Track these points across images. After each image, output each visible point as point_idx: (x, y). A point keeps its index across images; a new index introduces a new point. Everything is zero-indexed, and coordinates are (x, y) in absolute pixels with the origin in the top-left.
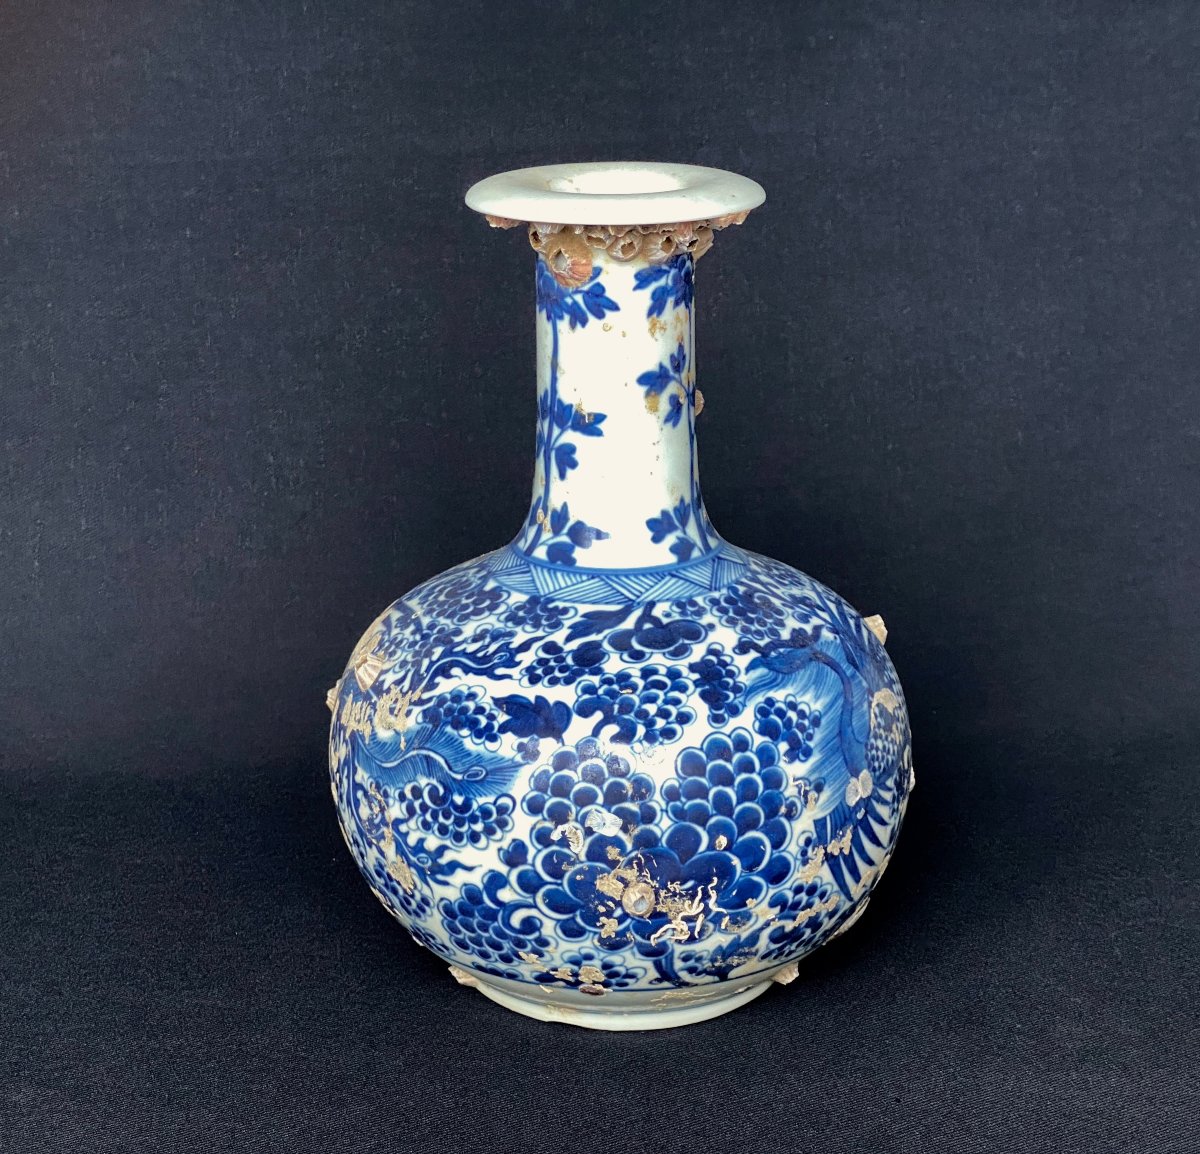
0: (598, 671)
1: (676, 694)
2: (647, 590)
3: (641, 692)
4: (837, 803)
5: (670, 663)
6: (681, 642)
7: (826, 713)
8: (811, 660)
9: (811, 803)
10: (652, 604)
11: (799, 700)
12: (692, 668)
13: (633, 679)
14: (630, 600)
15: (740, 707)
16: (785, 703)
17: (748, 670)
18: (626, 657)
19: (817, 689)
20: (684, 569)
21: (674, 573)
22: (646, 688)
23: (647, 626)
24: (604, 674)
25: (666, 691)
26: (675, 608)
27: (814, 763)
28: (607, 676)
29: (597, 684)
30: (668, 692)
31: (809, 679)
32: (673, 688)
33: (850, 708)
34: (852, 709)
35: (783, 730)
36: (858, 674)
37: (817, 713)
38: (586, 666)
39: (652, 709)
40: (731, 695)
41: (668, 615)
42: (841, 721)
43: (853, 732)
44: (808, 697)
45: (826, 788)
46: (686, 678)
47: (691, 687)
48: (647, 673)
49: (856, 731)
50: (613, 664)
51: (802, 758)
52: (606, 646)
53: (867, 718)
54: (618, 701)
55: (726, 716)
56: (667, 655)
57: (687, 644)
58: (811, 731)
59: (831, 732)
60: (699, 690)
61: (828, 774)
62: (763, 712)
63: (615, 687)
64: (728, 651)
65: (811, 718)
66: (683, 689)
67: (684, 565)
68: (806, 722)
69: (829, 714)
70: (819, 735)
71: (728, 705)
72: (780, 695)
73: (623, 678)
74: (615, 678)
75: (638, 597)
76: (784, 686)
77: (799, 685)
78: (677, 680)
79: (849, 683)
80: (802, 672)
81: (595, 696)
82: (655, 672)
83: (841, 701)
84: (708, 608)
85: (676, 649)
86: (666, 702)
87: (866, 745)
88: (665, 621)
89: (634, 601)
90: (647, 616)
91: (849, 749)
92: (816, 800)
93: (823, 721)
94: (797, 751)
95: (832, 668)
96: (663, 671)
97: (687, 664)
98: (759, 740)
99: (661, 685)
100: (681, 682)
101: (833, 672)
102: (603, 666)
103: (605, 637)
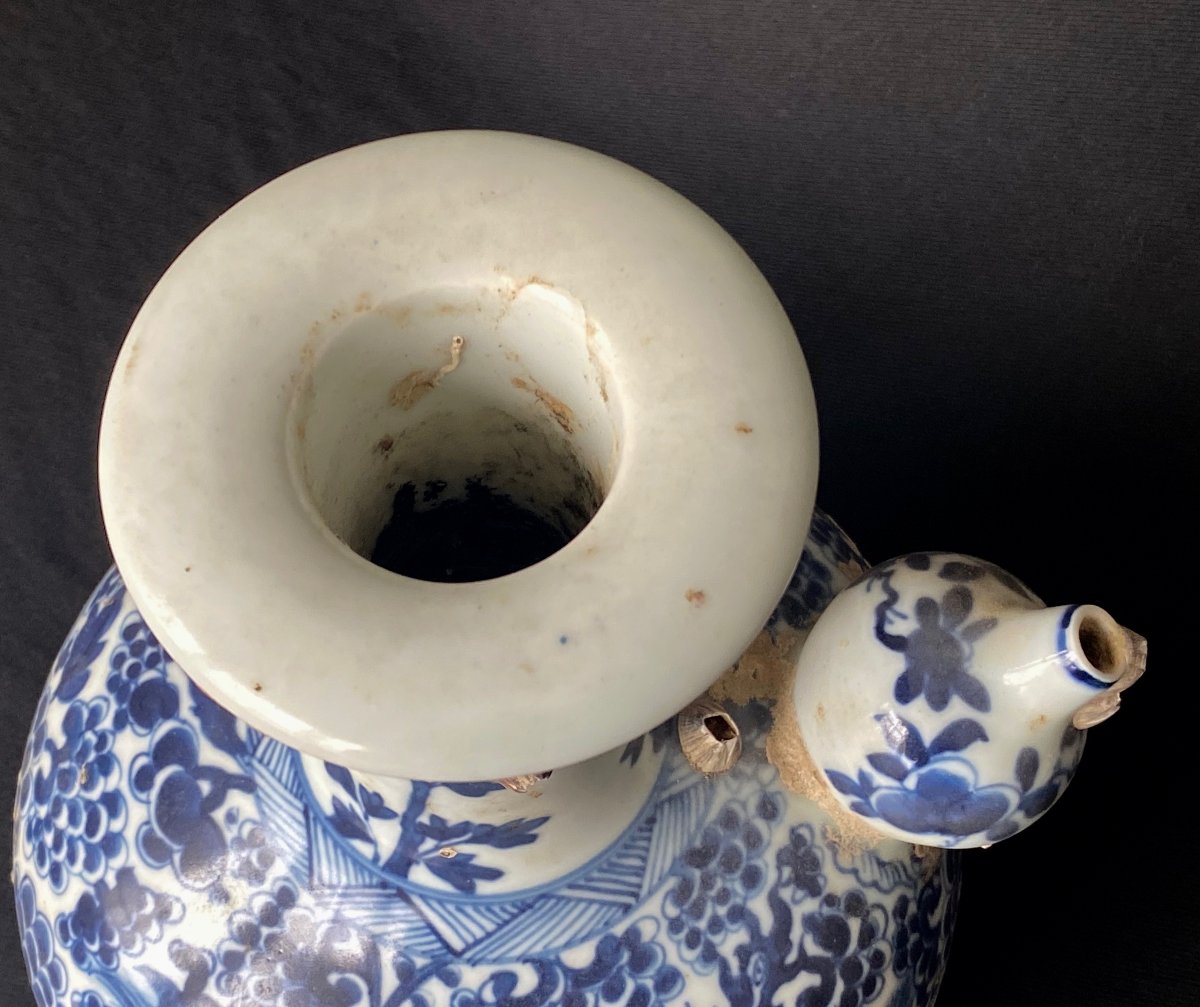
0: (120, 723)
1: (81, 855)
2: (273, 774)
3: (83, 798)
5: (130, 835)
6: (176, 847)
10: (248, 785)
12: (125, 874)
13: (102, 780)
14: (255, 749)
15: (85, 966)
17: (143, 969)
18: (143, 761)
20: (325, 831)
21: (311, 815)
22: (89, 803)
23: (205, 787)
24: (114, 733)
25: (85, 837)
26: (247, 829)
28: (110, 738)
29: (100, 727)
30: (83, 841)
32: (89, 848)
38: (131, 705)
39: (62, 821)
40: (95, 947)
41: (231, 818)
46: (107, 867)
47: (94, 877)
48: (112, 801)
50: (131, 746)
52: (165, 727)
54: (74, 765)
55: (70, 943)
56: (145, 828)
57: (171, 858)
60: (92, 891)
63: (92, 756)
64: (171, 933)
66: (90, 865)
67: (330, 828)
71: (82, 944)
73: (105, 764)
74: (105, 752)
75: (261, 761)
78: (102, 853)
81: (84, 728)
82: (113, 813)
84: (267, 886)
85: (160, 841)
86: (72, 841)
88: (219, 815)
89: (253, 755)
90: (224, 782)
96: (116, 825)
97: (130, 864)
99: (92, 827)
100: (99, 859)
102: (128, 730)
103: (184, 722)
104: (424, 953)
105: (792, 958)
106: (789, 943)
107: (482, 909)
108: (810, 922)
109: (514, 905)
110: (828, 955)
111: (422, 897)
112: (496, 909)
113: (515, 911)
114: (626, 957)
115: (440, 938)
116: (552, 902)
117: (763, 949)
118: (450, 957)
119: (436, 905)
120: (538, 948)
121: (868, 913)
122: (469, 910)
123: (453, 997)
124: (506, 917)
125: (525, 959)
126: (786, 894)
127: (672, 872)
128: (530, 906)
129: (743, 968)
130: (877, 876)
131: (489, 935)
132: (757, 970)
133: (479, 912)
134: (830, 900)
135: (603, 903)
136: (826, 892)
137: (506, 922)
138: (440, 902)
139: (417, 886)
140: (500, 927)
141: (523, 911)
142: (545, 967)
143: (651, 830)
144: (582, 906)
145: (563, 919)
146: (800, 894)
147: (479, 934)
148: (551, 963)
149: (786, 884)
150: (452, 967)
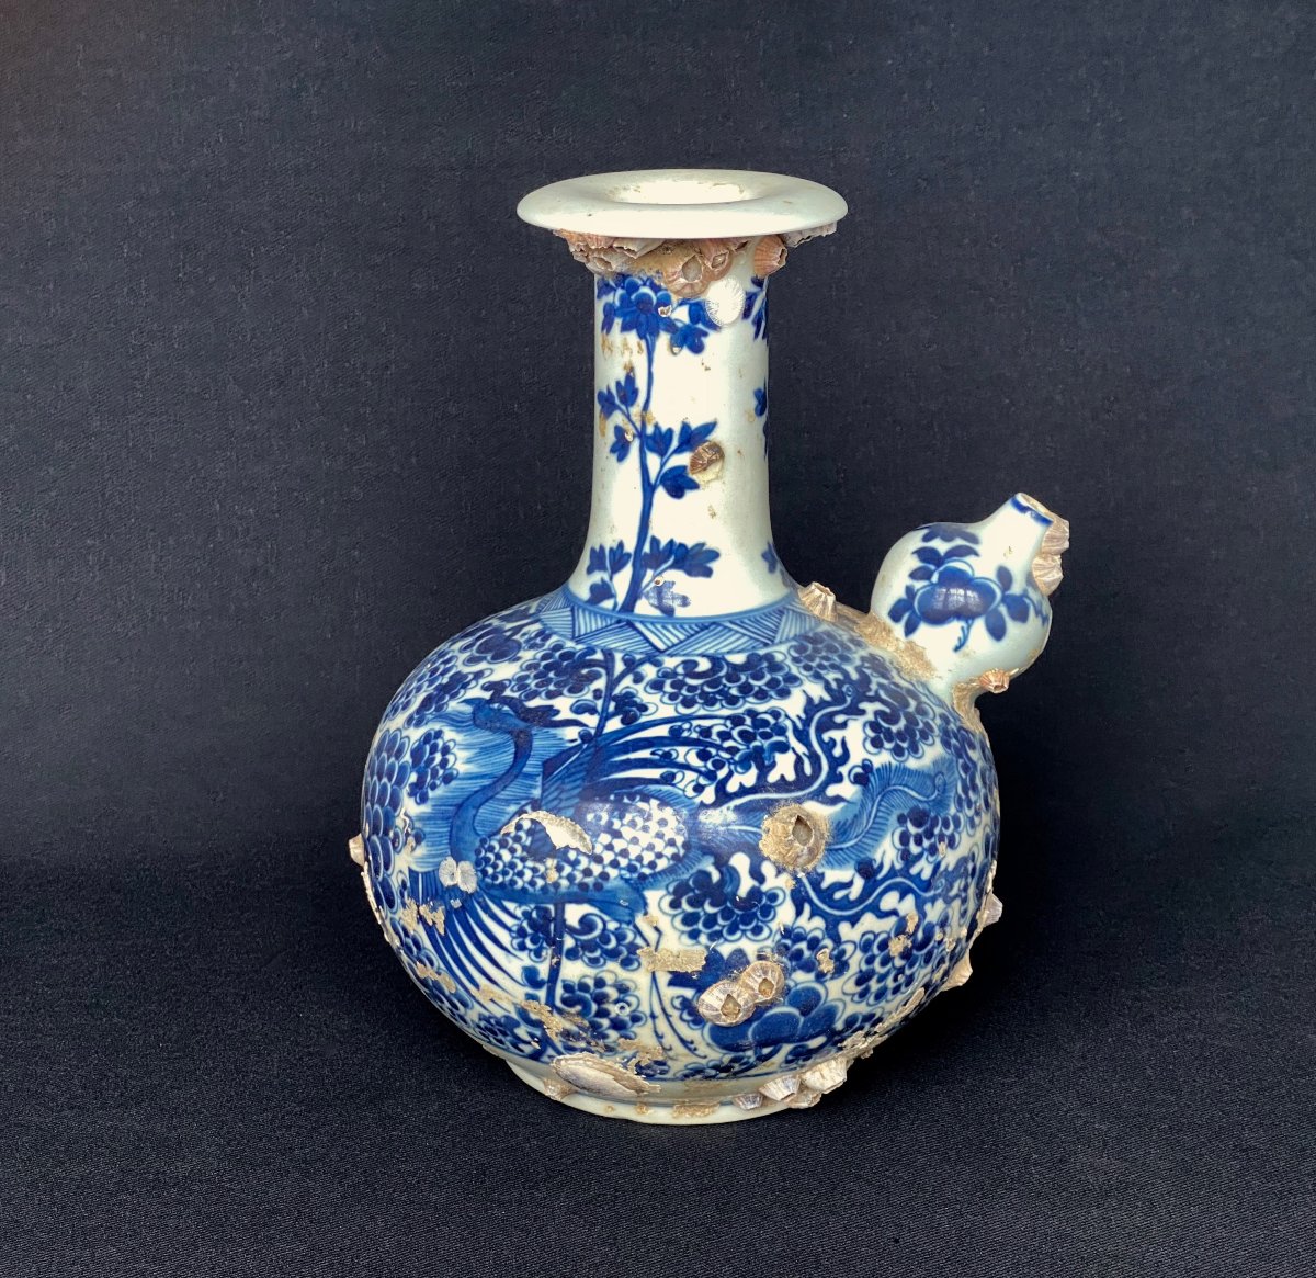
4: (430, 869)
7: (463, 779)
8: (510, 732)
9: (408, 848)
11: (455, 751)
15: (424, 722)
16: (444, 743)
17: (465, 701)
19: (476, 755)
20: (583, 609)
27: (424, 813)
31: (483, 743)
33: (490, 794)
34: (492, 798)
35: (423, 764)
36: (539, 779)
37: (455, 773)
42: (468, 798)
43: (475, 816)
44: (463, 755)
45: (423, 844)
49: (478, 818)
51: (418, 800)
53: (504, 819)
55: (415, 722)
58: (438, 782)
59: (454, 797)
61: (429, 833)
62: (427, 738)
65: (448, 772)
67: (587, 605)
68: (441, 772)
69: (465, 782)
70: (441, 791)
72: (449, 734)
76: (459, 732)
77: (469, 739)
79: (516, 776)
80: (487, 733)
83: (486, 782)
87: (483, 841)
91: (459, 828)
92: (413, 849)
93: (454, 784)
94: (419, 792)
95: (516, 753)
98: (407, 758)
101: (512, 756)
104: (641, 653)
105: (873, 693)
106: (870, 688)
107: (678, 626)
108: (882, 686)
109: (697, 625)
110: (895, 703)
111: (642, 622)
112: (686, 627)
113: (697, 629)
114: (765, 664)
115: (652, 644)
116: (720, 628)
117: (852, 684)
118: (657, 653)
119: (650, 627)
120: (712, 651)
121: (921, 703)
122: (670, 627)
123: (658, 671)
124: (692, 632)
125: (702, 655)
127: (794, 640)
128: (707, 628)
129: (840, 688)
131: (681, 642)
132: (848, 691)
133: (677, 629)
135: (751, 638)
137: (692, 635)
138: (652, 624)
139: (639, 616)
140: (688, 638)
141: (702, 630)
142: (716, 661)
144: (738, 636)
145: (725, 640)
147: (675, 641)
148: (718, 659)
150: (659, 658)
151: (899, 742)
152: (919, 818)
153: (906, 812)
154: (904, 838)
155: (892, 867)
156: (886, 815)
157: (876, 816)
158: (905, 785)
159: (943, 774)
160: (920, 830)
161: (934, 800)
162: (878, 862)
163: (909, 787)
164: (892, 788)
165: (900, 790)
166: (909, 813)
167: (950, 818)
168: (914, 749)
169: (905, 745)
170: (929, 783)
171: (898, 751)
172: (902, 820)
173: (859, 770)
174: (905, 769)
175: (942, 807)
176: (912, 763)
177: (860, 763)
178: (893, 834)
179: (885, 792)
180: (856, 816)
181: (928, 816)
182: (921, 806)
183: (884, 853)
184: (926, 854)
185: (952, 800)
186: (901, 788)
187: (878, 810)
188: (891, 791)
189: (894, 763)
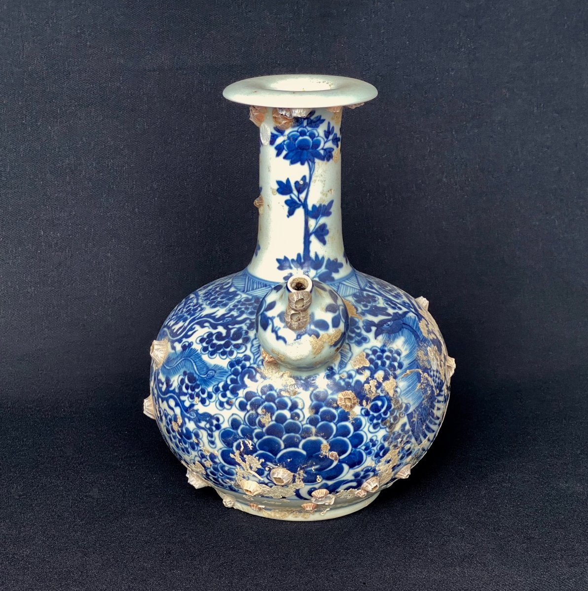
105: (230, 327)
106: (234, 325)
108: (241, 328)
110: (231, 336)
114: (231, 296)
117: (232, 319)
121: (244, 345)
126: (248, 321)
127: (253, 296)
129: (227, 317)
130: (255, 346)
132: (227, 320)
134: (247, 333)
135: (245, 287)
136: (249, 331)
143: (263, 287)
146: (248, 325)
149: (250, 321)
151: (209, 346)
152: (192, 379)
153: (188, 372)
154: (182, 381)
155: (174, 389)
156: (181, 367)
157: (178, 364)
158: (195, 362)
159: (215, 372)
160: (190, 384)
161: (202, 377)
162: (171, 383)
163: (196, 364)
164: (190, 359)
165: (192, 363)
166: (189, 373)
167: (206, 391)
168: (212, 354)
169: (210, 349)
170: (205, 369)
171: (205, 349)
172: (185, 373)
173: (187, 344)
174: (200, 357)
175: (204, 383)
176: (205, 357)
177: (190, 341)
178: (179, 376)
179: (187, 358)
180: (173, 359)
181: (195, 381)
182: (195, 375)
183: (174, 381)
184: (188, 396)
185: (213, 385)
186: (193, 362)
187: (180, 363)
188: (188, 360)
189: (199, 351)
